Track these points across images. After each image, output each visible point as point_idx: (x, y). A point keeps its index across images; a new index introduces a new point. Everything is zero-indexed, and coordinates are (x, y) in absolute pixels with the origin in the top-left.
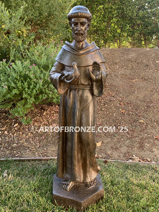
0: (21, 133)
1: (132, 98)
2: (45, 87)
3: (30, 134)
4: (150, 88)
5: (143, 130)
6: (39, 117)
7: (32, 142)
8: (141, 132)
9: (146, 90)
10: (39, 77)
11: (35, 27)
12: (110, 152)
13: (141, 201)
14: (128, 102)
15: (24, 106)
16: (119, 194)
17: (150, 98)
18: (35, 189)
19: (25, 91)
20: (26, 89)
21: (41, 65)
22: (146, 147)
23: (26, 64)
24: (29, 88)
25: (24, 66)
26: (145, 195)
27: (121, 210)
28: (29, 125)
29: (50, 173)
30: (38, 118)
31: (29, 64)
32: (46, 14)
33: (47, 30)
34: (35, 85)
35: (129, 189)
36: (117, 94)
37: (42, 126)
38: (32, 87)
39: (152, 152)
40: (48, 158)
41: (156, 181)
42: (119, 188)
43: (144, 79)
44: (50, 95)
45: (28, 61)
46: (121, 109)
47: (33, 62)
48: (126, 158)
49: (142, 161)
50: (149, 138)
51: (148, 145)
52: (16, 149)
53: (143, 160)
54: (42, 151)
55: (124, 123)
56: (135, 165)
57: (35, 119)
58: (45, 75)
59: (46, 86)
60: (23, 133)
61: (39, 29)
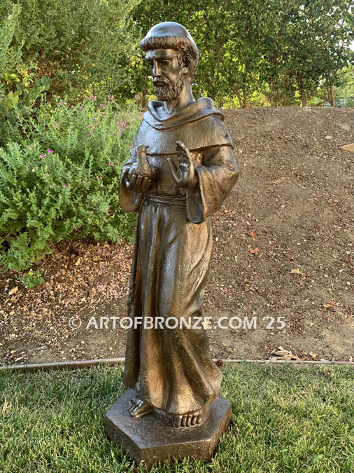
0: (25, 308)
1: (274, 220)
2: (77, 201)
3: (46, 310)
4: (314, 197)
5: (301, 290)
6: (66, 270)
7: (51, 328)
8: (295, 295)
9: (305, 200)
10: (63, 179)
11: (49, 65)
12: (229, 341)
13: (296, 443)
14: (266, 230)
15: (29, 246)
16: (250, 431)
17: (313, 219)
18: (62, 432)
19: (31, 212)
20: (34, 208)
21: (65, 152)
22: (306, 327)
23: (31, 149)
24: (39, 205)
25: (26, 154)
26: (305, 431)
27: (253, 466)
28: (42, 290)
29: (96, 395)
30: (64, 273)
31: (38, 148)
32: (73, 33)
33: (78, 69)
34: (53, 197)
35: (270, 421)
36: (240, 213)
37: (73, 290)
38: (46, 202)
39: (321, 338)
40: (89, 362)
41: (328, 400)
42: (248, 419)
43: (300, 177)
44: (89, 219)
45: (36, 143)
46: (249, 246)
47: (46, 146)
48: (264, 353)
49: (298, 358)
50: (313, 307)
51: (312, 324)
52: (16, 345)
53: (300, 357)
54: (75, 347)
55: (257, 276)
56: (284, 369)
57: (56, 275)
58: (75, 174)
59: (79, 199)
60: (30, 309)
61: (59, 69)
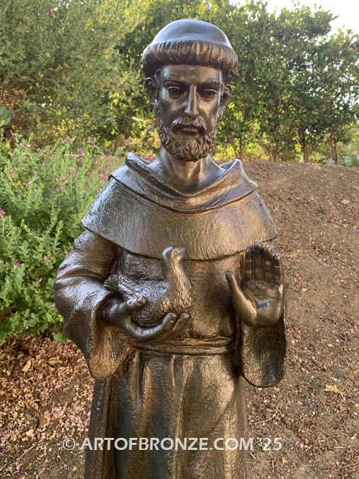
2: (32, 288)
4: (340, 278)
5: (342, 421)
6: (9, 379)
8: (336, 428)
10: (14, 253)
11: (12, 93)
17: (343, 309)
21: (22, 212)
30: (4, 385)
32: (48, 55)
33: (50, 102)
43: (320, 251)
44: (47, 314)
58: (33, 246)
59: (37, 284)
61: (26, 100)
